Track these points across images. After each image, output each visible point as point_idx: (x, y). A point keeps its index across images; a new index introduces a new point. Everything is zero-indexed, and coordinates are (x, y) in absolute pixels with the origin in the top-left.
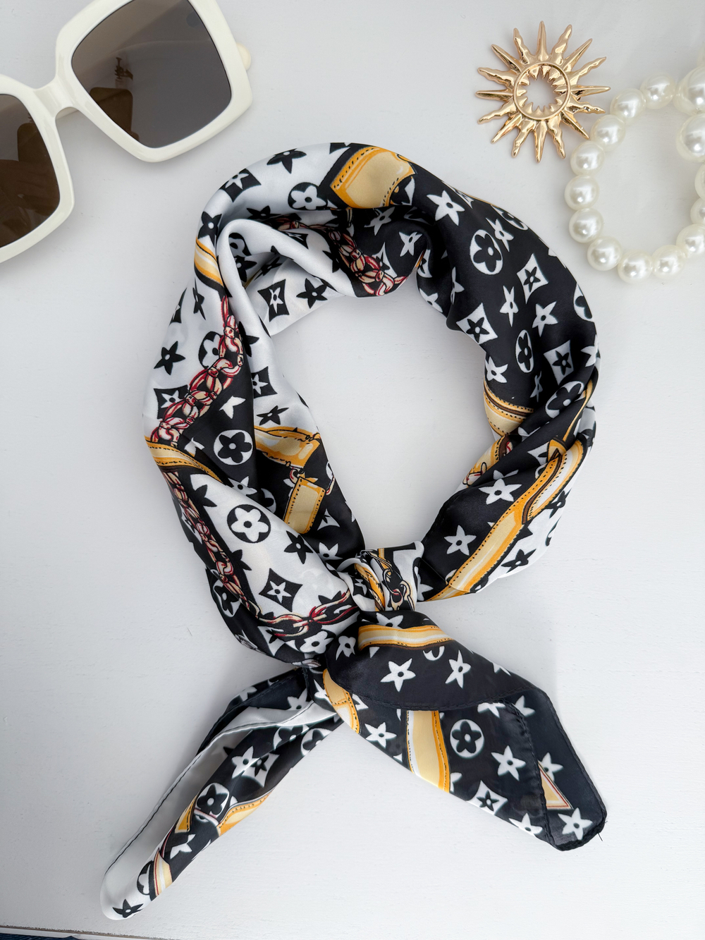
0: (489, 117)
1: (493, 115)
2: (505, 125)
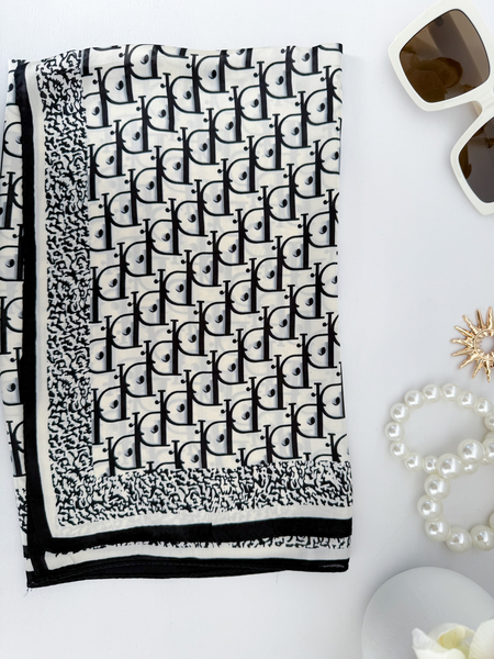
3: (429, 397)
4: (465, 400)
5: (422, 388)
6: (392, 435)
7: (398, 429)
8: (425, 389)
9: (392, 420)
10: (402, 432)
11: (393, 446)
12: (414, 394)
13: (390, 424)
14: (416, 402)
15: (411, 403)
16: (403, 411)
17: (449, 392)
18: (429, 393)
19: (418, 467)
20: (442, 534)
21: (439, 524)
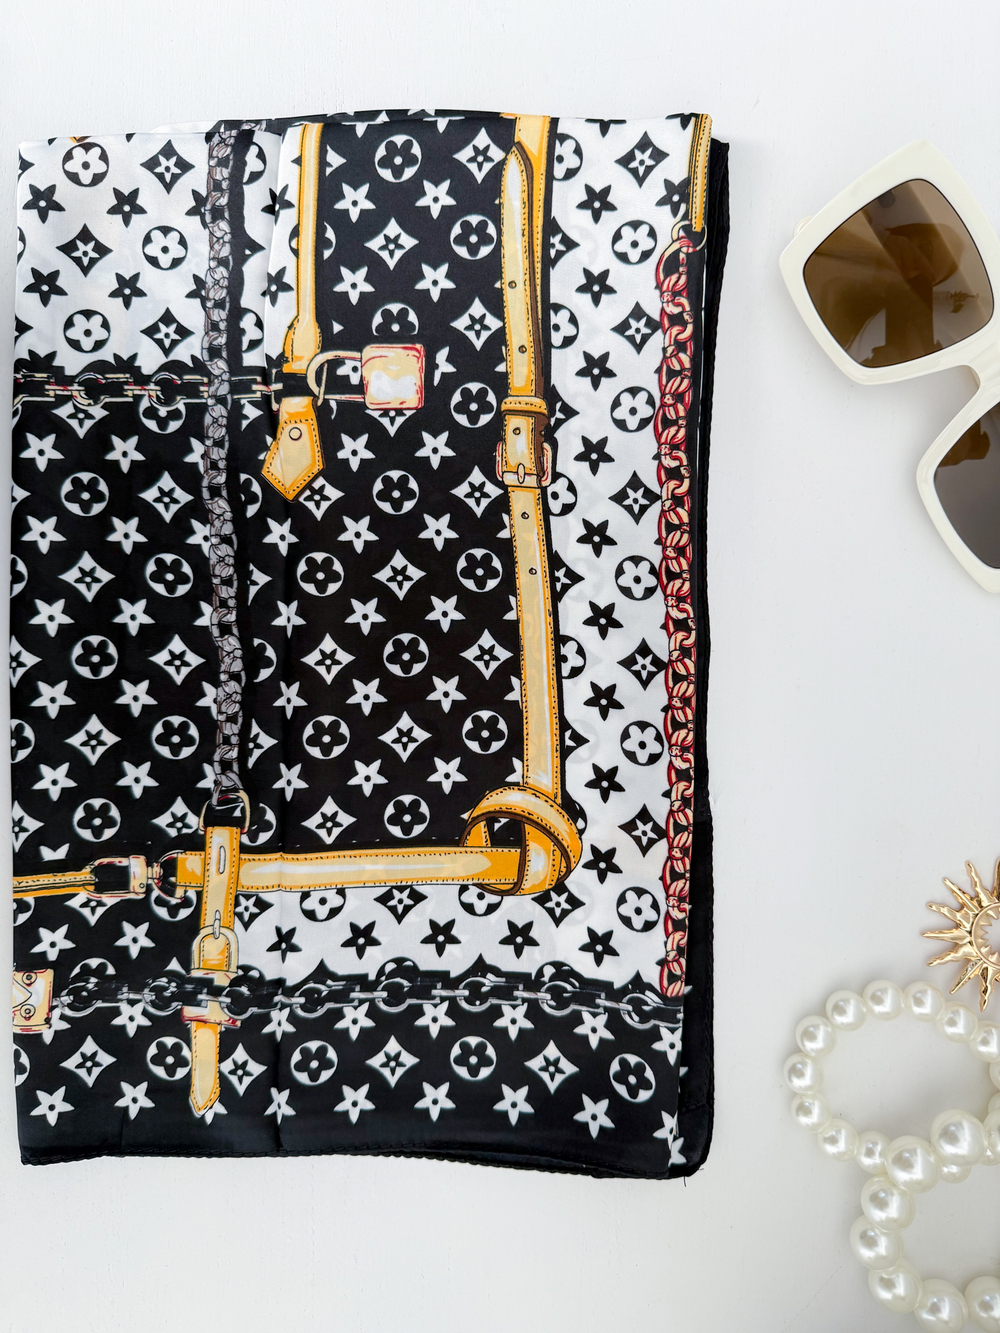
2: (964, 893)
3: (878, 1009)
4: (952, 1023)
5: (865, 987)
6: (797, 1083)
7: (809, 1071)
8: (870, 991)
9: (797, 1050)
10: (819, 1076)
11: (796, 1103)
12: (846, 1001)
13: (794, 1059)
14: (848, 1018)
15: (839, 1019)
16: (821, 1034)
17: (919, 1002)
18: (879, 1001)
19: (845, 1153)
20: (903, 1299)
21: (898, 1276)
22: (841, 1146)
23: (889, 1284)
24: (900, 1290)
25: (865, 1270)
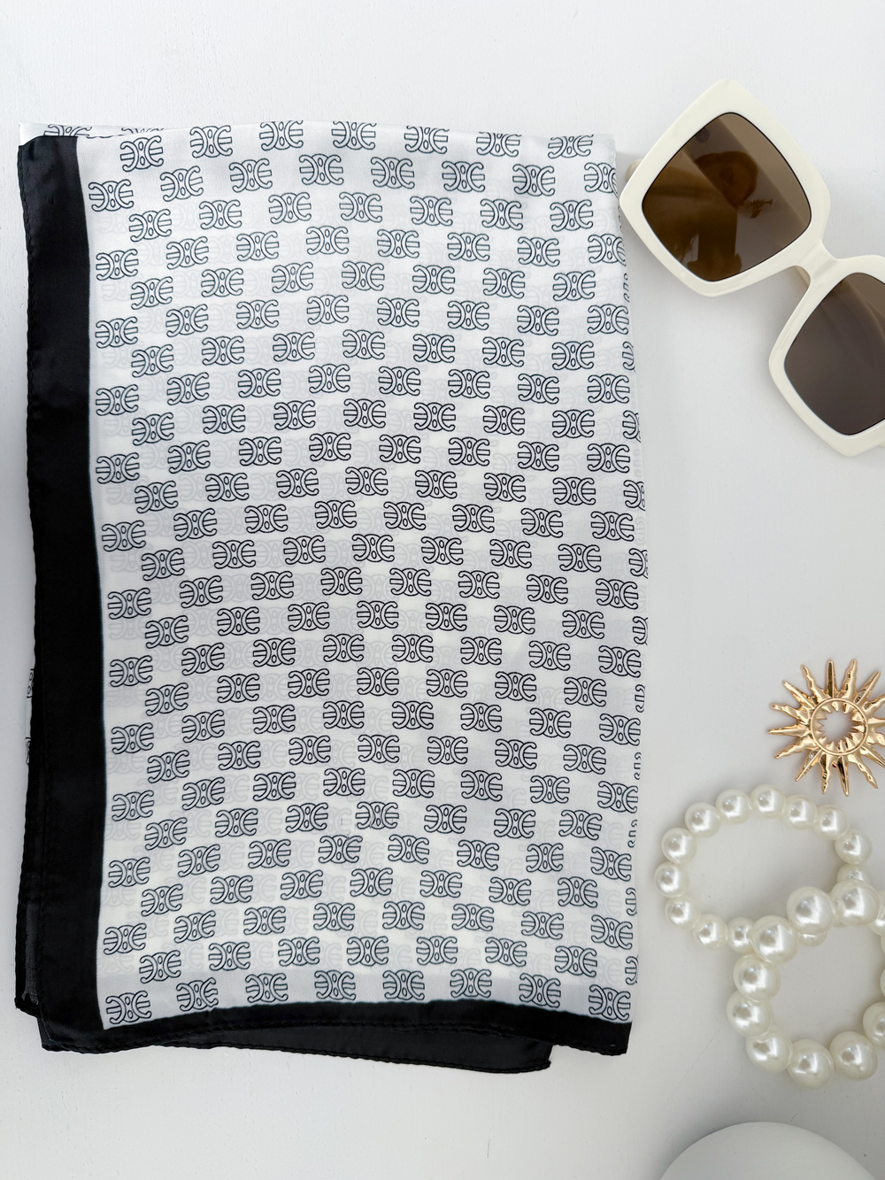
0: (808, 676)
1: (811, 679)
2: (802, 693)
3: (729, 815)
4: (796, 813)
5: (716, 797)
6: (666, 888)
7: (676, 877)
8: (720, 801)
9: (664, 860)
10: (685, 881)
11: (669, 907)
12: (703, 811)
13: (662, 868)
14: (705, 826)
15: (697, 828)
16: (684, 843)
17: (764, 803)
18: (729, 808)
19: (716, 942)
20: (776, 1059)
21: (771, 1040)
22: (714, 936)
23: (763, 1048)
24: (774, 1051)
25: (743, 1038)
